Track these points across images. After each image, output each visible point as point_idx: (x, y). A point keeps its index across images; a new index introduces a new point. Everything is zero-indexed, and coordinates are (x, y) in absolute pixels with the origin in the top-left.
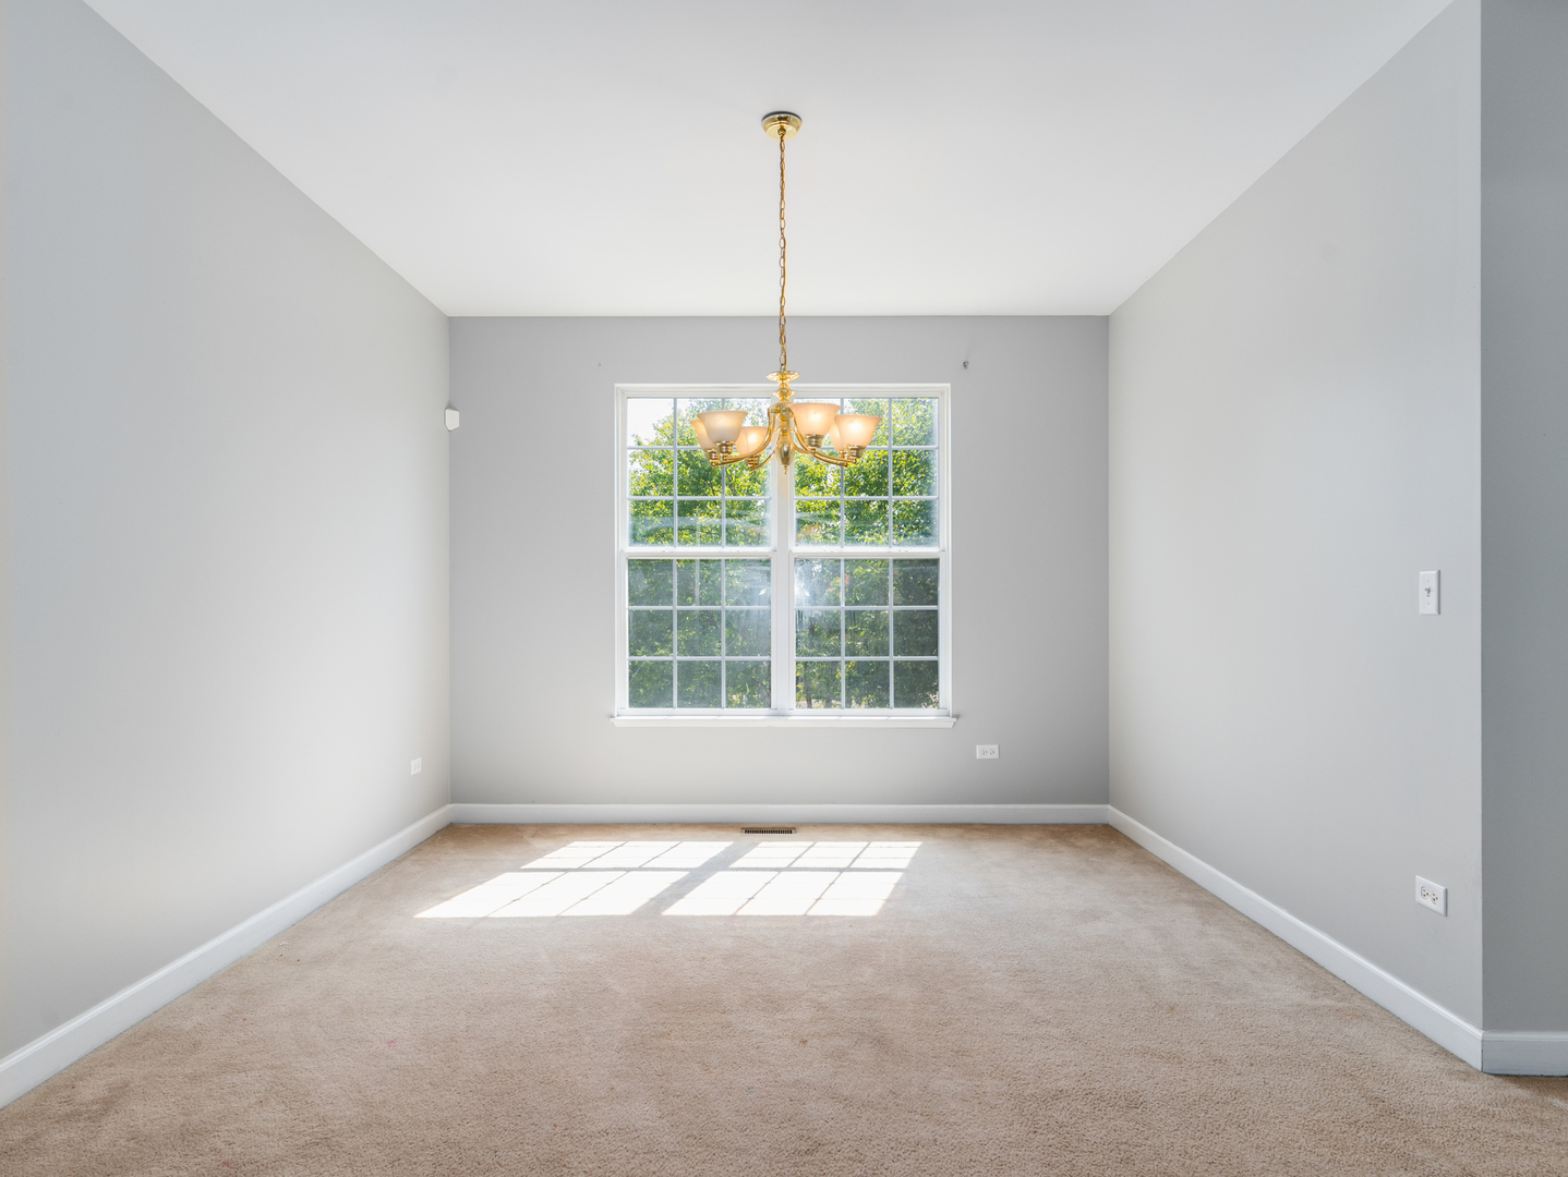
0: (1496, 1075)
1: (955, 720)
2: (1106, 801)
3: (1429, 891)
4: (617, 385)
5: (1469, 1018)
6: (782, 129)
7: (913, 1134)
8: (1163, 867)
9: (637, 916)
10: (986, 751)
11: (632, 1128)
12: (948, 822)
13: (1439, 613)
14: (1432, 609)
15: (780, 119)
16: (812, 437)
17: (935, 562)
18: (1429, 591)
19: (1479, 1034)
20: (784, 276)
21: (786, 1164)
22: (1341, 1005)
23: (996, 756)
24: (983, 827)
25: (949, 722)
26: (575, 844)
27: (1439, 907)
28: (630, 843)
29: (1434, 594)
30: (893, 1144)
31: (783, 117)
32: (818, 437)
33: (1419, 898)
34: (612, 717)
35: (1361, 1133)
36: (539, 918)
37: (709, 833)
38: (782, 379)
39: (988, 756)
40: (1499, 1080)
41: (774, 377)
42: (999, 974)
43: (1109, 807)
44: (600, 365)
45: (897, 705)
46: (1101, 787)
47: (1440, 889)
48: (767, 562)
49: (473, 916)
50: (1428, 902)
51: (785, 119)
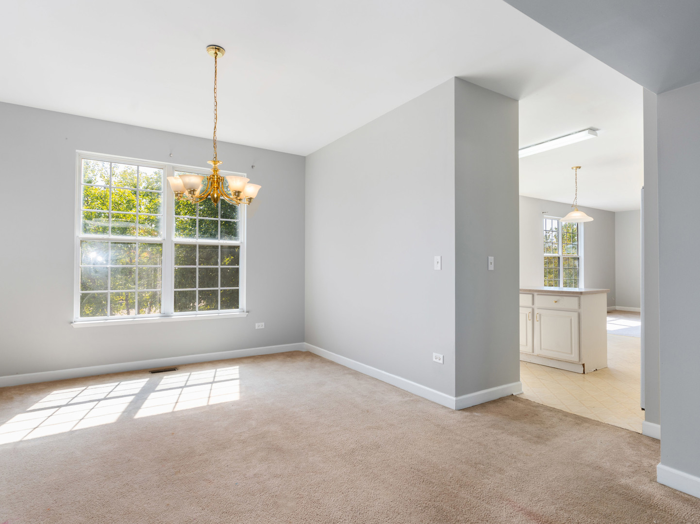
0: (459, 410)
1: (247, 313)
2: (303, 340)
3: (437, 357)
4: (77, 151)
5: (450, 394)
6: (216, 53)
7: (314, 481)
8: (332, 363)
9: (120, 421)
10: (260, 326)
11: (192, 519)
12: (245, 356)
13: (441, 269)
14: (439, 268)
15: (216, 48)
16: (236, 192)
17: (238, 247)
18: (438, 262)
19: (454, 399)
20: (216, 118)
21: (274, 509)
22: (411, 398)
23: (263, 327)
24: (260, 357)
25: (245, 315)
26: (55, 392)
27: (441, 362)
28: (90, 387)
29: (439, 264)
30: (310, 487)
31: (218, 48)
32: (239, 192)
33: (434, 360)
34: (72, 323)
35: (441, 437)
36: (60, 434)
37: (133, 376)
38: (215, 164)
39: (260, 327)
40: (460, 411)
41: (212, 163)
42: (304, 412)
43: (305, 343)
44: (66, 139)
45: (222, 308)
46: (301, 335)
47: (441, 357)
48: (161, 245)
49: (12, 441)
50: (437, 361)
51: (218, 49)
